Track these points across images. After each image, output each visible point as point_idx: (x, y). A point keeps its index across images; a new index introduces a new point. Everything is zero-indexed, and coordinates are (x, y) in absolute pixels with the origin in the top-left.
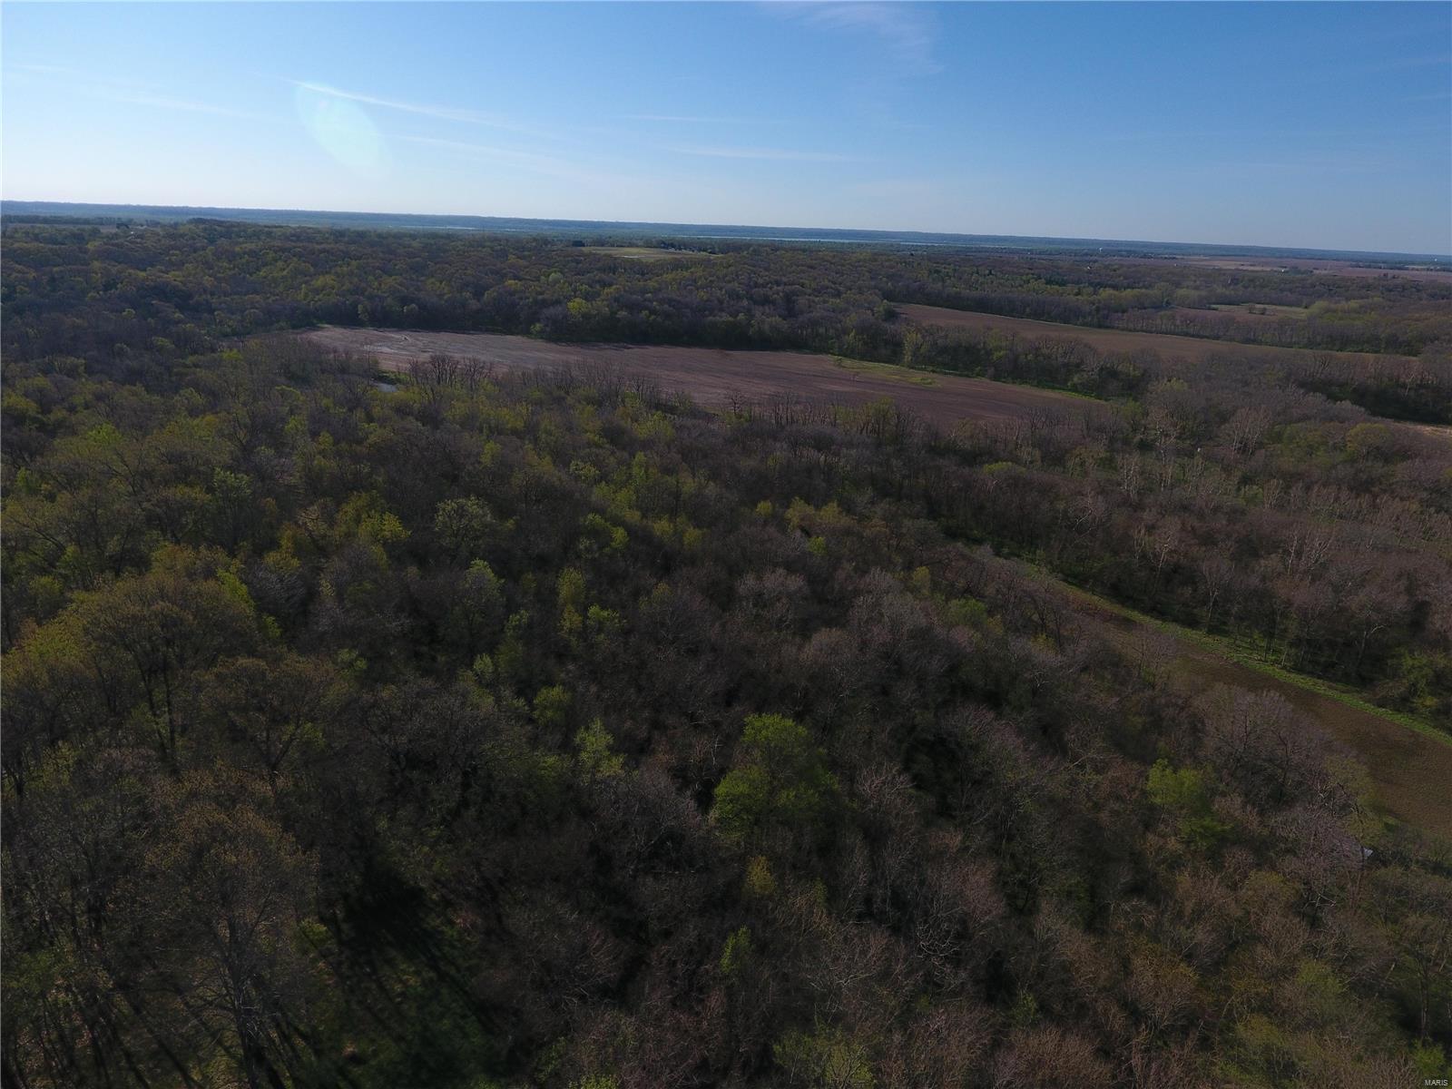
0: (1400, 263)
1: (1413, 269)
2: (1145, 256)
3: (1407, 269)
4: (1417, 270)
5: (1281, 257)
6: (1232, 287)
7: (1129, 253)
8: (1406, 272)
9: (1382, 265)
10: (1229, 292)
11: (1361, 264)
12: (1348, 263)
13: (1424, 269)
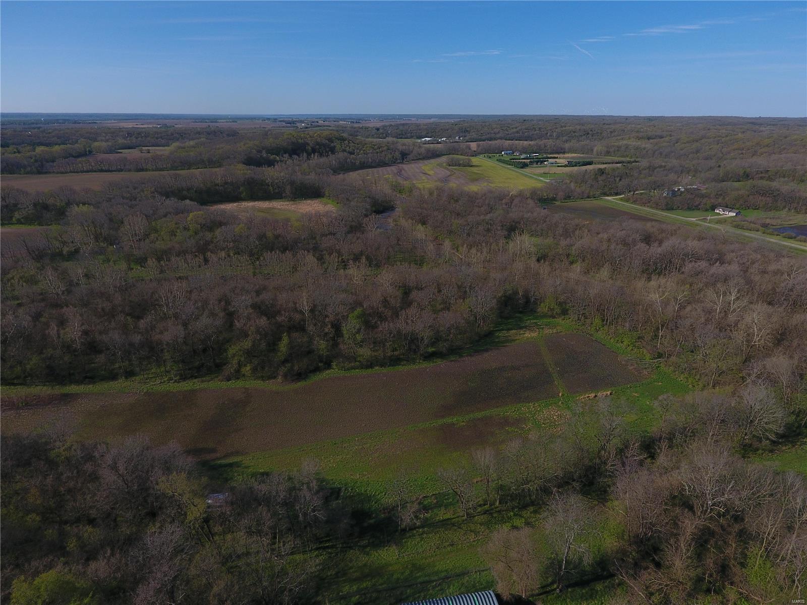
0: (214, 119)
1: (221, 122)
2: (75, 122)
3: (218, 122)
4: (223, 122)
5: (158, 119)
6: (128, 138)
7: (65, 121)
8: (218, 124)
9: (207, 121)
10: (127, 142)
11: (197, 121)
12: (191, 120)
13: (225, 122)
